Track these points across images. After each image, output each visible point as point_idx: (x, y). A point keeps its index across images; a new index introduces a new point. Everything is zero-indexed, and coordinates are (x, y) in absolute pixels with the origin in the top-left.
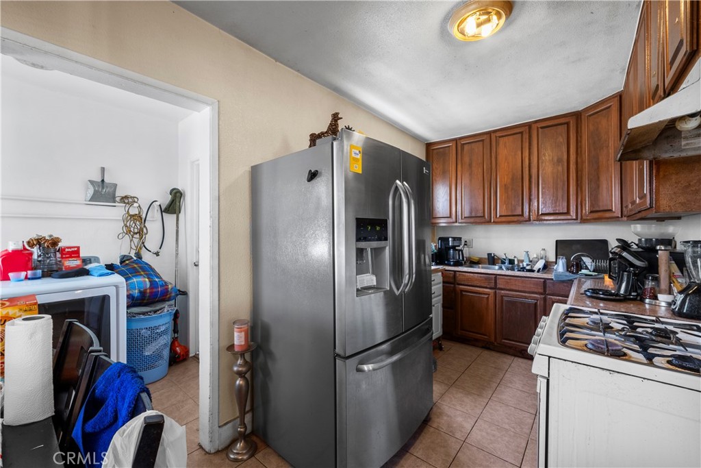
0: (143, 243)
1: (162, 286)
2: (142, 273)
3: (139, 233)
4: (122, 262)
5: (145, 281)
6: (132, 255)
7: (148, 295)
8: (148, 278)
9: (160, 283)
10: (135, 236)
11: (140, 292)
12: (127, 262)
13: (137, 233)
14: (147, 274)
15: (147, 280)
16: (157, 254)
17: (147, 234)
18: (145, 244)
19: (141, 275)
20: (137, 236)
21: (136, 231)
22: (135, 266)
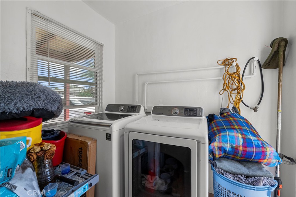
0: (241, 98)
1: (257, 146)
2: (237, 127)
3: (237, 89)
4: (221, 114)
5: (238, 137)
6: (231, 108)
7: (240, 152)
8: (242, 134)
9: (255, 143)
10: (233, 92)
11: (232, 147)
12: (225, 114)
13: (235, 90)
14: (241, 129)
15: (240, 136)
16: (255, 110)
17: (244, 89)
18: (243, 99)
19: (235, 129)
20: (236, 91)
21: (234, 87)
22: (231, 119)
